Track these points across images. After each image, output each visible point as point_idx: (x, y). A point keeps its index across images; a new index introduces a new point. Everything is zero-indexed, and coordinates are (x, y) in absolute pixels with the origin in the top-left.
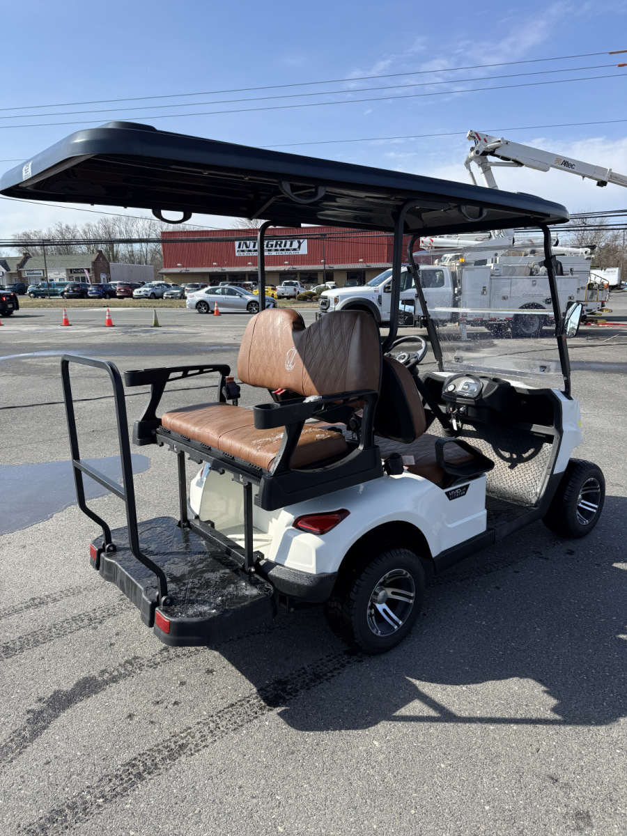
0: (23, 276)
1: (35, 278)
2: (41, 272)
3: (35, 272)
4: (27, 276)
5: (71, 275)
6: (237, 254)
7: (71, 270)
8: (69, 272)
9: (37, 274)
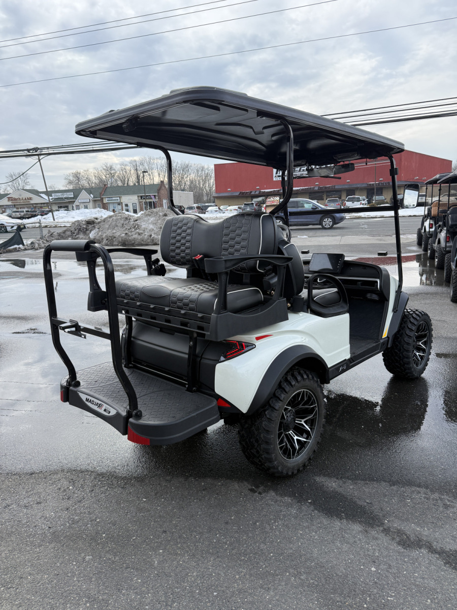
0: (105, 202)
1: (113, 203)
2: (119, 198)
3: (114, 199)
4: (107, 201)
5: (141, 201)
6: (274, 179)
7: (141, 197)
8: (140, 198)
9: (115, 200)
